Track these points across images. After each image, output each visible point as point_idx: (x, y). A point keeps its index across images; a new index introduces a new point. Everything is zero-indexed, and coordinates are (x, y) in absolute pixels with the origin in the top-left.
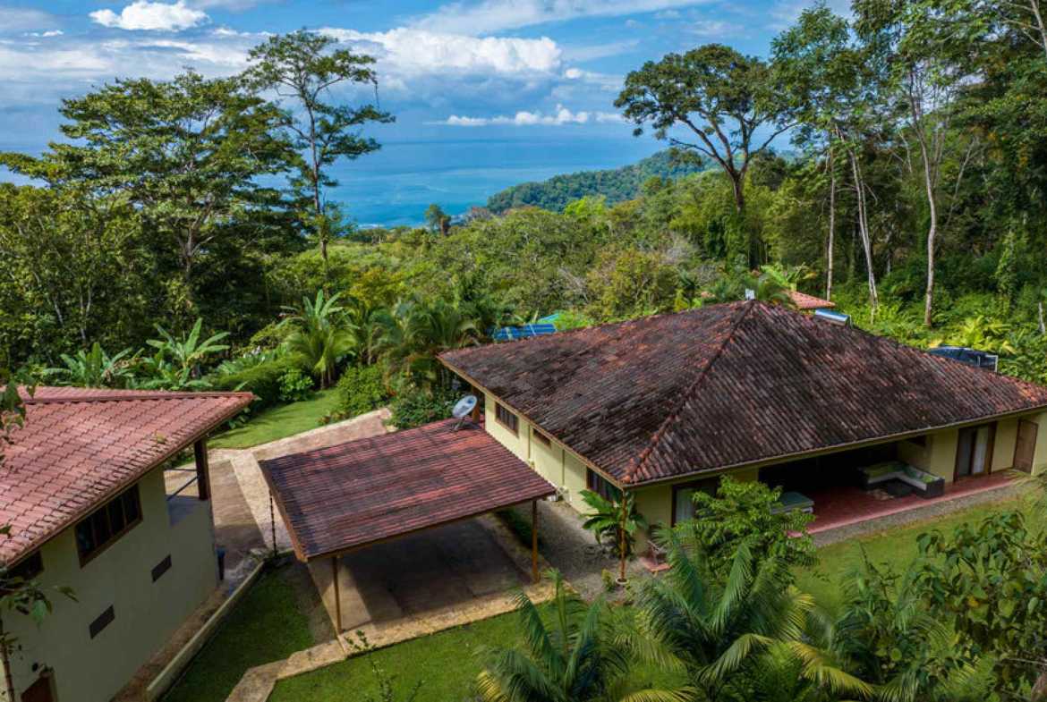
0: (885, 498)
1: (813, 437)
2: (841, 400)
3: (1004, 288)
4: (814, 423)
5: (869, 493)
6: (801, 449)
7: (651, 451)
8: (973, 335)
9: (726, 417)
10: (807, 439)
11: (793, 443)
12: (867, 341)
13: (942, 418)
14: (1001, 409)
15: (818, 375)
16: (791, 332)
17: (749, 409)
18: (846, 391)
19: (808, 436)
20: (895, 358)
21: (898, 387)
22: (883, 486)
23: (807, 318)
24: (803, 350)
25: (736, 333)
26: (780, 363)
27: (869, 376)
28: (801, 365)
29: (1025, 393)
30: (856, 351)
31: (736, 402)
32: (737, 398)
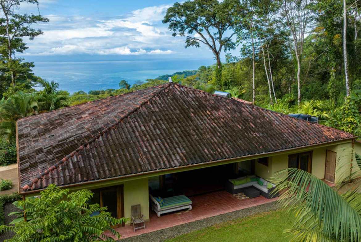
0: (243, 198)
1: (182, 159)
2: (208, 136)
3: (332, 95)
4: (185, 150)
5: (234, 195)
6: (171, 166)
7: (57, 167)
8: (308, 109)
9: (124, 146)
10: (177, 160)
11: (167, 162)
12: (234, 104)
13: (273, 148)
14: (311, 142)
15: (199, 122)
16: (189, 99)
17: (143, 141)
18: (214, 131)
19: (178, 158)
20: (250, 114)
21: (248, 129)
22: (243, 191)
23: (202, 92)
24: (193, 109)
25: (154, 99)
26: (175, 115)
27: (231, 124)
28: (189, 117)
29: (327, 134)
30: (227, 110)
31: (136, 137)
32: (137, 134)
